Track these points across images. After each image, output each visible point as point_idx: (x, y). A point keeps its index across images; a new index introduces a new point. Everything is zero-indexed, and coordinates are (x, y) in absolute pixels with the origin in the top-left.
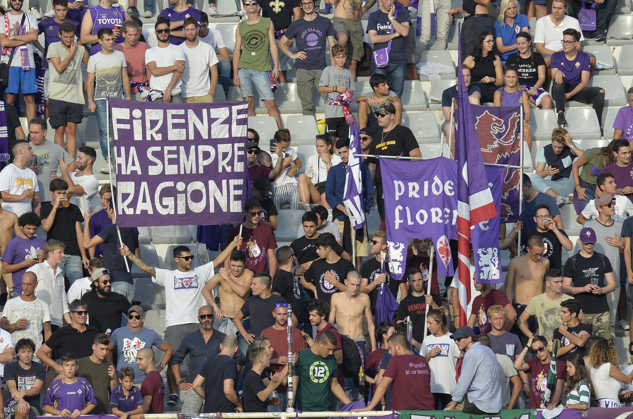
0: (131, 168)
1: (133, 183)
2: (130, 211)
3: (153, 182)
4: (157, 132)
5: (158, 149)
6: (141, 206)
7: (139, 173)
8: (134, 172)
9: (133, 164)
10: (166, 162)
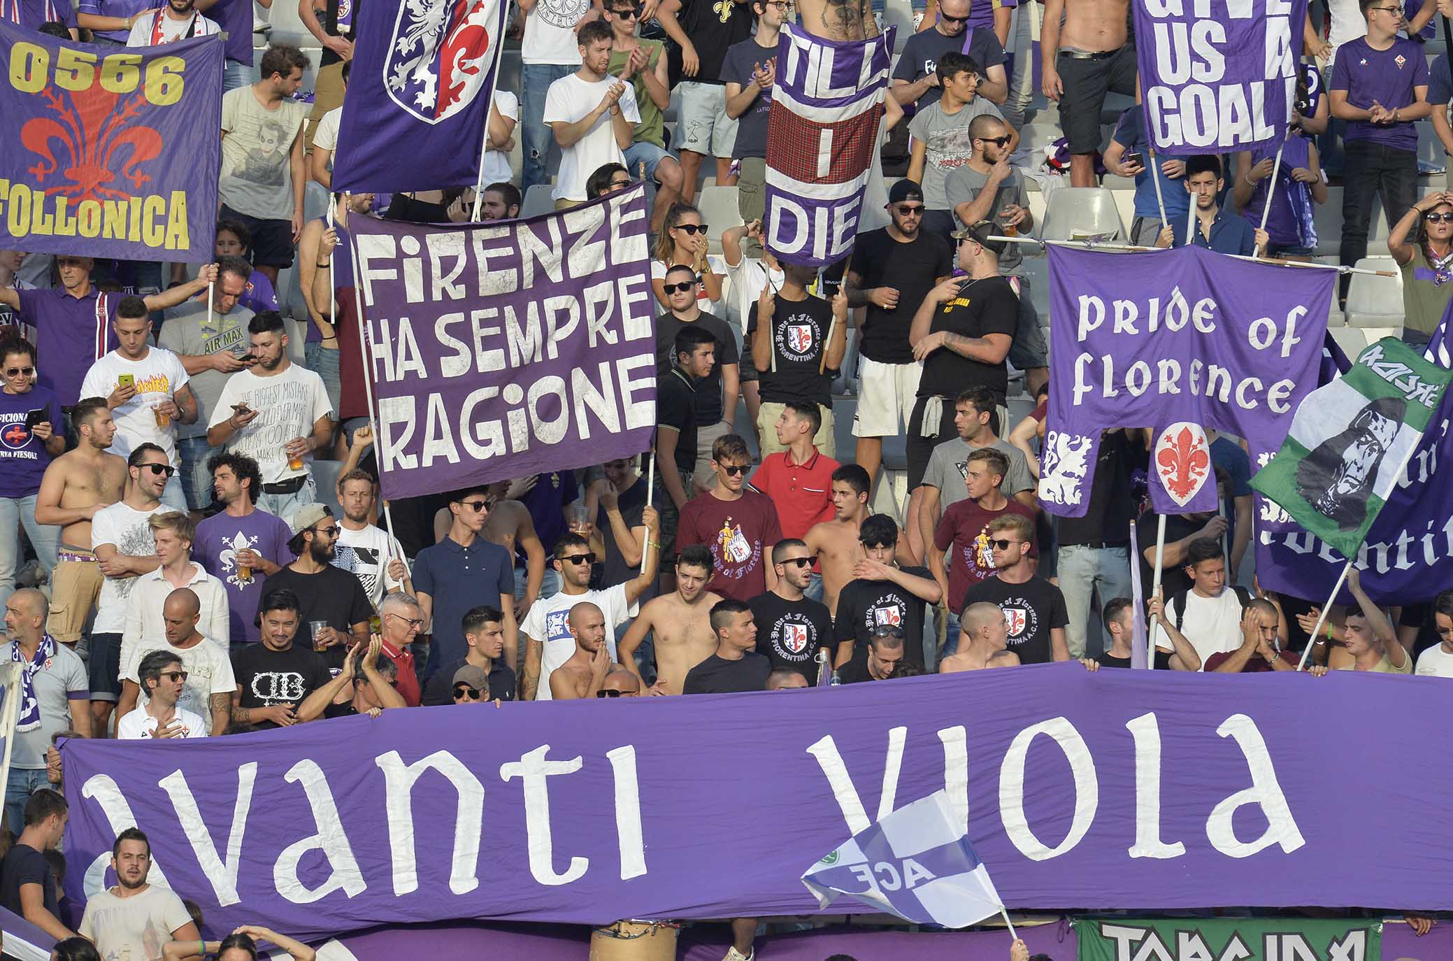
0: (404, 366)
1: (412, 399)
2: (409, 463)
3: (455, 392)
4: (455, 283)
5: (459, 317)
6: (432, 449)
7: (423, 374)
8: (411, 374)
9: (409, 357)
10: (478, 345)
